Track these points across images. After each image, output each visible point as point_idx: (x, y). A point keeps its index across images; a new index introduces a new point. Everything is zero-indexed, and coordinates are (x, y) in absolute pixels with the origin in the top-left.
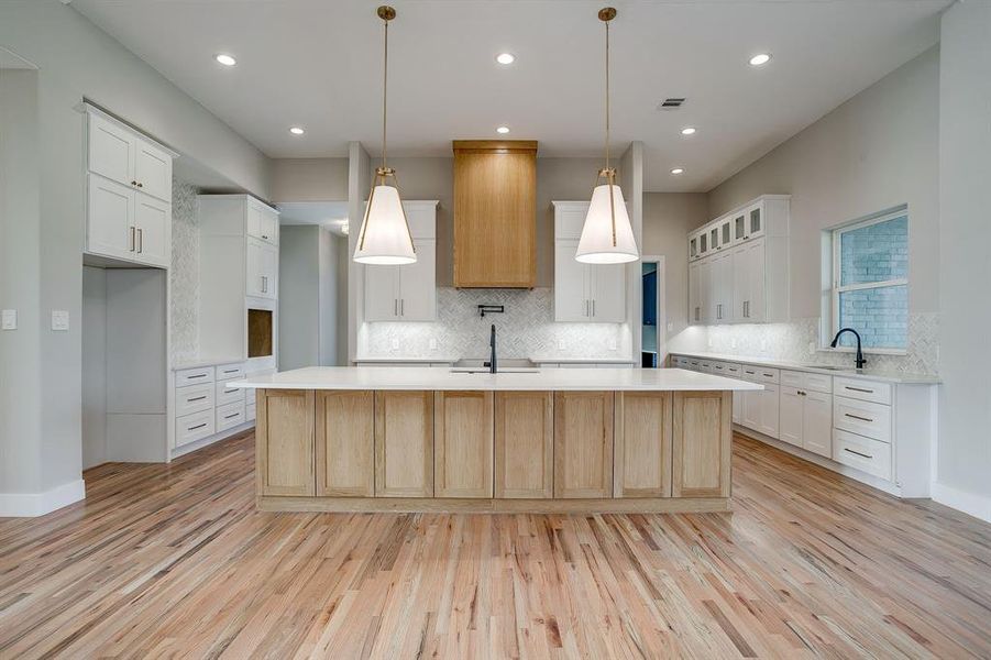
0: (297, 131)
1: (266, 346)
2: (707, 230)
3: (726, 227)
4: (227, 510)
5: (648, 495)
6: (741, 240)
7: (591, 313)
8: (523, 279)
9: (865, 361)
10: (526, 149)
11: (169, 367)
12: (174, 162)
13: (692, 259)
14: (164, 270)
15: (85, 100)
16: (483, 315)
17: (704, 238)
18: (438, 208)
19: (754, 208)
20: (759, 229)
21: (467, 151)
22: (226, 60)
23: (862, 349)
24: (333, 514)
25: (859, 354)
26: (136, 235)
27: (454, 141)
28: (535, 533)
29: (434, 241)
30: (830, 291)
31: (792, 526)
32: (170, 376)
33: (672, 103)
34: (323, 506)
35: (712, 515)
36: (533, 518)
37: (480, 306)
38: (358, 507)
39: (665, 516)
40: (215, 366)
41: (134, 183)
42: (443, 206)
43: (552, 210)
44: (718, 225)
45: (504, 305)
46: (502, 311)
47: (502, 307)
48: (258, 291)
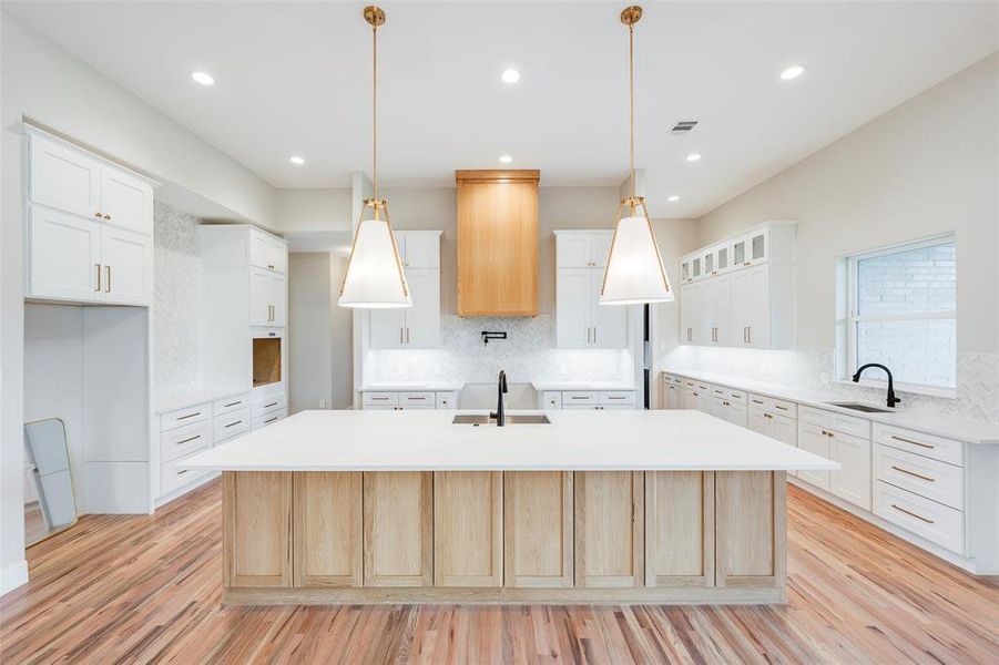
0: (297, 160)
1: (275, 372)
2: (701, 255)
3: (723, 254)
4: (188, 603)
5: (686, 582)
6: (741, 265)
7: (592, 338)
8: (527, 307)
9: (899, 401)
10: (530, 178)
11: (152, 410)
12: (156, 191)
13: (682, 282)
14: (145, 308)
15: (25, 119)
16: (486, 341)
17: (697, 262)
18: (442, 238)
19: (756, 234)
20: (762, 255)
21: (468, 180)
22: (203, 78)
23: (894, 387)
24: (314, 609)
25: (891, 392)
26: (102, 274)
27: (457, 171)
28: (558, 651)
29: (439, 271)
30: (846, 321)
31: (870, 632)
32: (154, 422)
33: (684, 127)
34: (303, 599)
35: (764, 609)
36: (550, 613)
37: (484, 333)
38: (347, 598)
39: (707, 609)
40: (213, 402)
41: (99, 215)
42: (447, 236)
43: (553, 239)
44: (714, 250)
45: (505, 330)
46: (505, 337)
47: (505, 334)
48: (264, 321)
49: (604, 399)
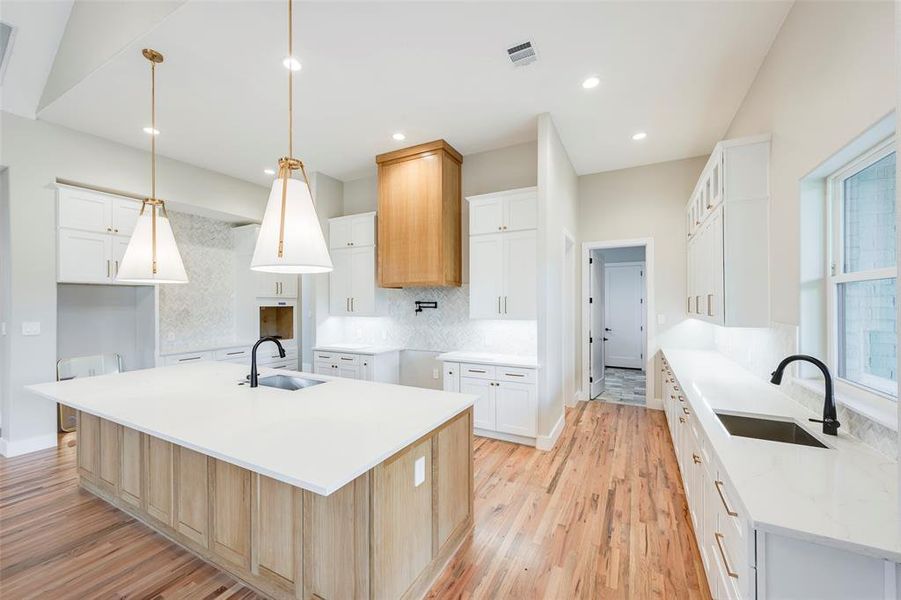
7: (503, 309)
10: (435, 150)
11: (157, 353)
15: (59, 181)
16: (419, 310)
19: (715, 163)
21: (387, 162)
25: (829, 408)
26: (111, 266)
27: (377, 156)
29: (374, 247)
30: (822, 283)
32: (159, 360)
37: (417, 303)
41: (110, 230)
45: (437, 301)
46: (436, 307)
47: (436, 303)
48: (273, 294)
49: (500, 376)
